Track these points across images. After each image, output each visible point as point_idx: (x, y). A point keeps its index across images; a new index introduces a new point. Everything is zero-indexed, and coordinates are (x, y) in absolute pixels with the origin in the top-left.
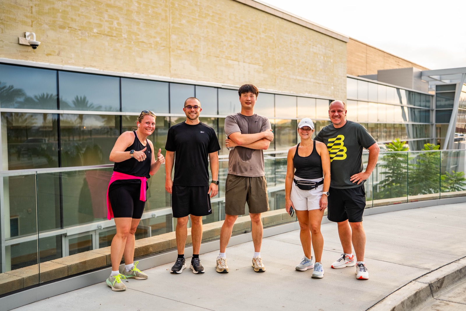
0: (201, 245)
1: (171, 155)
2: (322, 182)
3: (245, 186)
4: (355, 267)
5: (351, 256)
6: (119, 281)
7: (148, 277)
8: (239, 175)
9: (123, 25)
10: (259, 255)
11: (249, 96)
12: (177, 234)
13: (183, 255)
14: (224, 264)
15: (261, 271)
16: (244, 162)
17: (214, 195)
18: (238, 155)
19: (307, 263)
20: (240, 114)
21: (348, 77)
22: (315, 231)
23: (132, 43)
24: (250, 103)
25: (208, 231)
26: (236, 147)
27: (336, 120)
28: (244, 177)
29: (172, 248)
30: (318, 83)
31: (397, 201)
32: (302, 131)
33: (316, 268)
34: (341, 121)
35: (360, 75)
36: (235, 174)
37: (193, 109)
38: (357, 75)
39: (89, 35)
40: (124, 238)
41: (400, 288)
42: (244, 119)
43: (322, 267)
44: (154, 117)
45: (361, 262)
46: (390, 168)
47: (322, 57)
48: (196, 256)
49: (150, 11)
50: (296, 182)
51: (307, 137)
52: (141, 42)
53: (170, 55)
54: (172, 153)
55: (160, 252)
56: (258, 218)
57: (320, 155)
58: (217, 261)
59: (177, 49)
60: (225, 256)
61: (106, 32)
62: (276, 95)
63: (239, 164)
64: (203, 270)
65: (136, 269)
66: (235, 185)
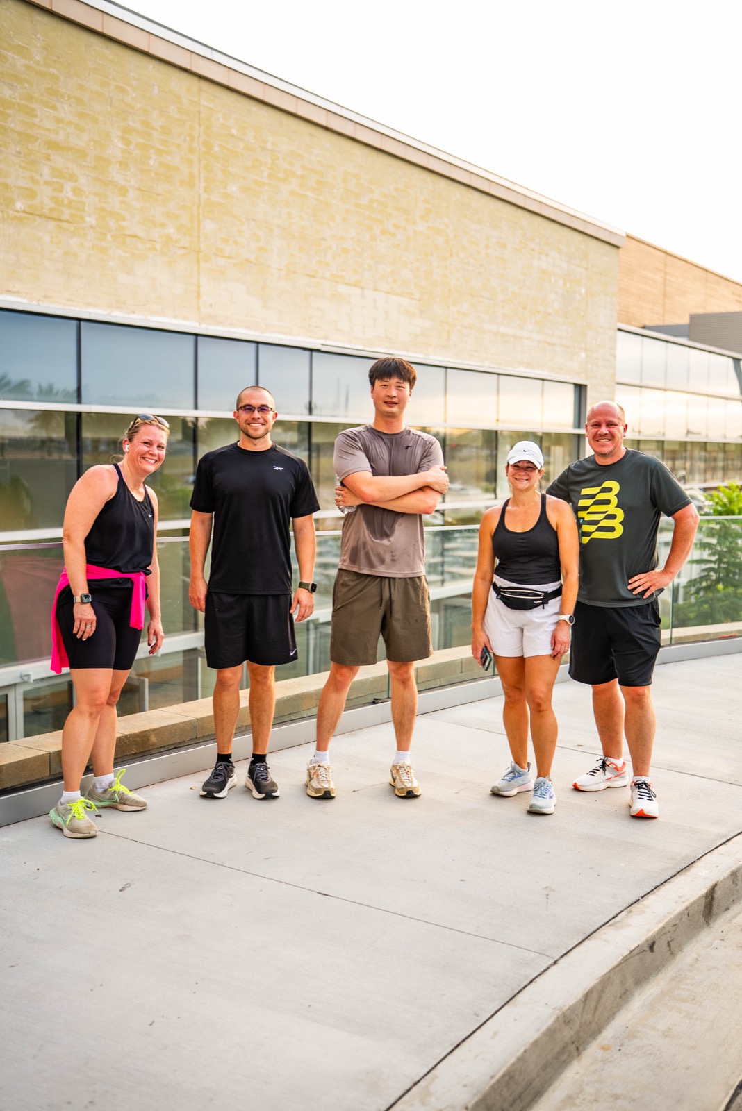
0: (272, 730)
1: (203, 522)
2: (558, 593)
3: (378, 599)
4: (628, 788)
5: (619, 762)
6: (82, 815)
7: (148, 806)
8: (366, 571)
9: (87, 193)
10: (408, 759)
11: (393, 387)
12: (217, 705)
13: (229, 756)
14: (325, 779)
15: (410, 795)
16: (376, 542)
17: (306, 615)
18: (364, 526)
19: (519, 778)
20: (372, 428)
21: (619, 330)
22: (539, 705)
23: (109, 237)
24: (396, 403)
25: (287, 697)
26: (361, 507)
27: (603, 445)
28: (378, 577)
29: (204, 736)
30: (549, 344)
31: (728, 632)
32: (514, 472)
33: (539, 790)
34: (615, 448)
35: (648, 323)
36: (355, 569)
37: (257, 414)
38: (642, 325)
39: (5, 216)
40: (94, 716)
41: (730, 840)
42: (380, 440)
43: (552, 789)
44: (163, 430)
45: (643, 779)
46: (714, 550)
47: (561, 282)
48: (258, 759)
49: (152, 162)
50: (497, 589)
51: (526, 487)
52: (129, 236)
53: (199, 268)
54: (207, 515)
55: (176, 747)
56: (407, 672)
57: (555, 529)
58: (308, 770)
59: (215, 254)
60: (327, 758)
61: (45, 211)
62: (449, 370)
63: (364, 548)
64: (275, 791)
65: (120, 788)
66: (354, 596)
